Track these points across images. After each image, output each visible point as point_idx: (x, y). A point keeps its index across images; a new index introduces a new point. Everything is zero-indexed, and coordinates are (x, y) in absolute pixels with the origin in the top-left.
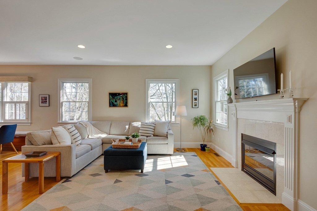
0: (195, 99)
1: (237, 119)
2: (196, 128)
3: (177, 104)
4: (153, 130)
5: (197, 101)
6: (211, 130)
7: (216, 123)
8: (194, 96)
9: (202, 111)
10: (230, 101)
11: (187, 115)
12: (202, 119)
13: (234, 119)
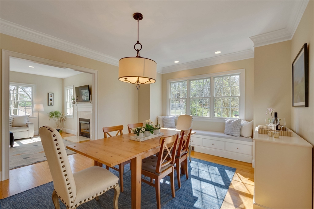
0: (50, 99)
1: (77, 111)
2: (51, 119)
3: (34, 103)
4: (12, 123)
5: (52, 101)
6: (63, 119)
7: (66, 115)
8: (50, 98)
9: (56, 107)
10: (74, 103)
11: (44, 111)
12: (56, 113)
13: (76, 111)
